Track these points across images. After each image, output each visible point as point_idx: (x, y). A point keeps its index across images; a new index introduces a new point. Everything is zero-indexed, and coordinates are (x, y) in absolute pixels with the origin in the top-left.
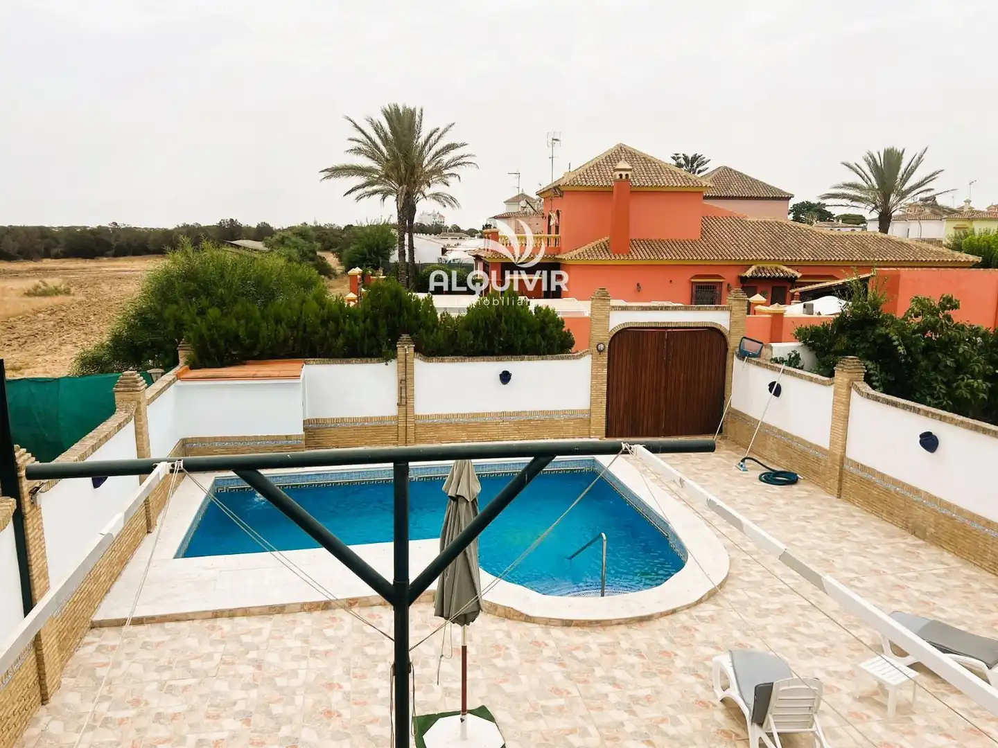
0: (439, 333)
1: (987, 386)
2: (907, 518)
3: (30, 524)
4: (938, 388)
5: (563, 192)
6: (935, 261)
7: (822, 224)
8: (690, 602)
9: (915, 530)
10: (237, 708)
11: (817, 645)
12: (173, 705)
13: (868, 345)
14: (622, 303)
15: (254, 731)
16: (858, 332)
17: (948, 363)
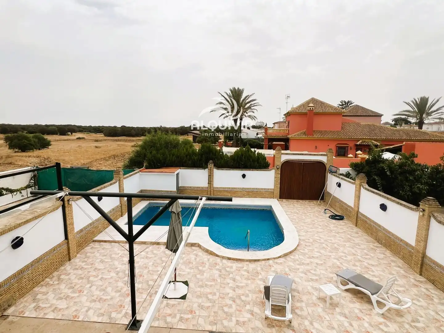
0: (222, 161)
1: (427, 188)
2: (376, 236)
3: (67, 209)
4: (406, 188)
5: (290, 114)
6: (438, 140)
7: (406, 125)
8: (275, 257)
9: (378, 241)
10: (117, 270)
11: (314, 278)
12: (101, 266)
13: (376, 170)
14: (306, 152)
15: (118, 277)
16: (373, 165)
17: (411, 178)
